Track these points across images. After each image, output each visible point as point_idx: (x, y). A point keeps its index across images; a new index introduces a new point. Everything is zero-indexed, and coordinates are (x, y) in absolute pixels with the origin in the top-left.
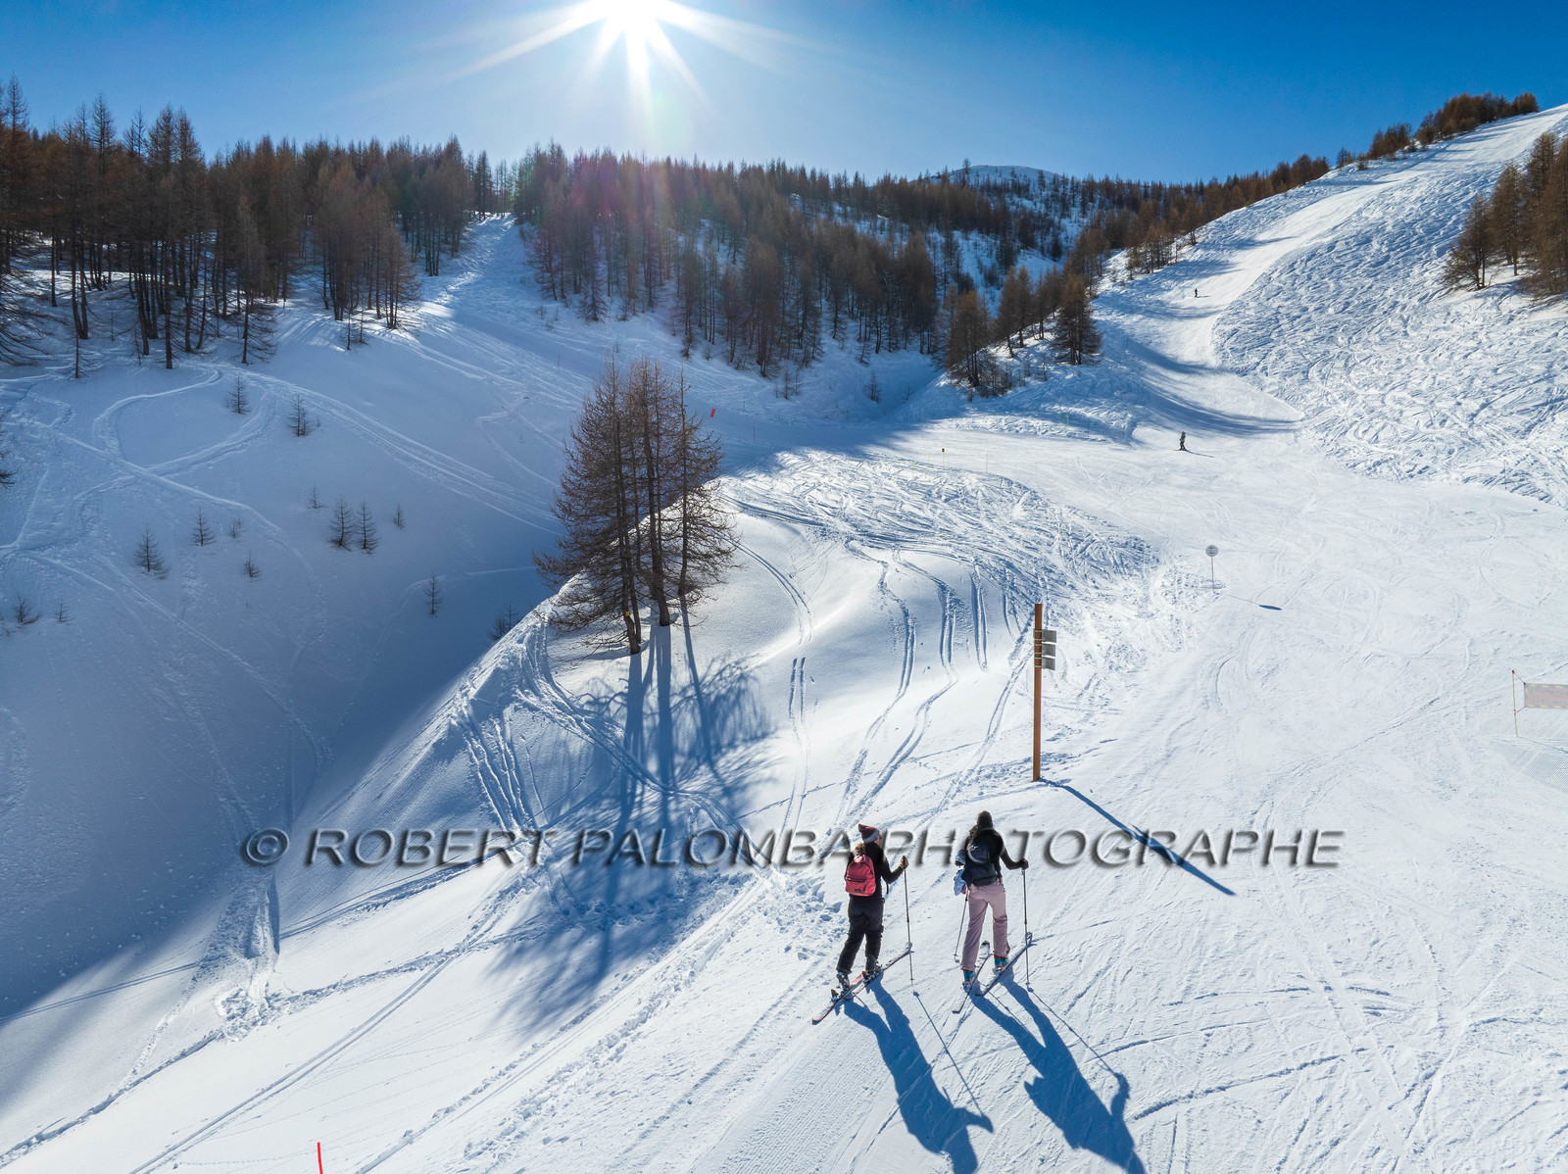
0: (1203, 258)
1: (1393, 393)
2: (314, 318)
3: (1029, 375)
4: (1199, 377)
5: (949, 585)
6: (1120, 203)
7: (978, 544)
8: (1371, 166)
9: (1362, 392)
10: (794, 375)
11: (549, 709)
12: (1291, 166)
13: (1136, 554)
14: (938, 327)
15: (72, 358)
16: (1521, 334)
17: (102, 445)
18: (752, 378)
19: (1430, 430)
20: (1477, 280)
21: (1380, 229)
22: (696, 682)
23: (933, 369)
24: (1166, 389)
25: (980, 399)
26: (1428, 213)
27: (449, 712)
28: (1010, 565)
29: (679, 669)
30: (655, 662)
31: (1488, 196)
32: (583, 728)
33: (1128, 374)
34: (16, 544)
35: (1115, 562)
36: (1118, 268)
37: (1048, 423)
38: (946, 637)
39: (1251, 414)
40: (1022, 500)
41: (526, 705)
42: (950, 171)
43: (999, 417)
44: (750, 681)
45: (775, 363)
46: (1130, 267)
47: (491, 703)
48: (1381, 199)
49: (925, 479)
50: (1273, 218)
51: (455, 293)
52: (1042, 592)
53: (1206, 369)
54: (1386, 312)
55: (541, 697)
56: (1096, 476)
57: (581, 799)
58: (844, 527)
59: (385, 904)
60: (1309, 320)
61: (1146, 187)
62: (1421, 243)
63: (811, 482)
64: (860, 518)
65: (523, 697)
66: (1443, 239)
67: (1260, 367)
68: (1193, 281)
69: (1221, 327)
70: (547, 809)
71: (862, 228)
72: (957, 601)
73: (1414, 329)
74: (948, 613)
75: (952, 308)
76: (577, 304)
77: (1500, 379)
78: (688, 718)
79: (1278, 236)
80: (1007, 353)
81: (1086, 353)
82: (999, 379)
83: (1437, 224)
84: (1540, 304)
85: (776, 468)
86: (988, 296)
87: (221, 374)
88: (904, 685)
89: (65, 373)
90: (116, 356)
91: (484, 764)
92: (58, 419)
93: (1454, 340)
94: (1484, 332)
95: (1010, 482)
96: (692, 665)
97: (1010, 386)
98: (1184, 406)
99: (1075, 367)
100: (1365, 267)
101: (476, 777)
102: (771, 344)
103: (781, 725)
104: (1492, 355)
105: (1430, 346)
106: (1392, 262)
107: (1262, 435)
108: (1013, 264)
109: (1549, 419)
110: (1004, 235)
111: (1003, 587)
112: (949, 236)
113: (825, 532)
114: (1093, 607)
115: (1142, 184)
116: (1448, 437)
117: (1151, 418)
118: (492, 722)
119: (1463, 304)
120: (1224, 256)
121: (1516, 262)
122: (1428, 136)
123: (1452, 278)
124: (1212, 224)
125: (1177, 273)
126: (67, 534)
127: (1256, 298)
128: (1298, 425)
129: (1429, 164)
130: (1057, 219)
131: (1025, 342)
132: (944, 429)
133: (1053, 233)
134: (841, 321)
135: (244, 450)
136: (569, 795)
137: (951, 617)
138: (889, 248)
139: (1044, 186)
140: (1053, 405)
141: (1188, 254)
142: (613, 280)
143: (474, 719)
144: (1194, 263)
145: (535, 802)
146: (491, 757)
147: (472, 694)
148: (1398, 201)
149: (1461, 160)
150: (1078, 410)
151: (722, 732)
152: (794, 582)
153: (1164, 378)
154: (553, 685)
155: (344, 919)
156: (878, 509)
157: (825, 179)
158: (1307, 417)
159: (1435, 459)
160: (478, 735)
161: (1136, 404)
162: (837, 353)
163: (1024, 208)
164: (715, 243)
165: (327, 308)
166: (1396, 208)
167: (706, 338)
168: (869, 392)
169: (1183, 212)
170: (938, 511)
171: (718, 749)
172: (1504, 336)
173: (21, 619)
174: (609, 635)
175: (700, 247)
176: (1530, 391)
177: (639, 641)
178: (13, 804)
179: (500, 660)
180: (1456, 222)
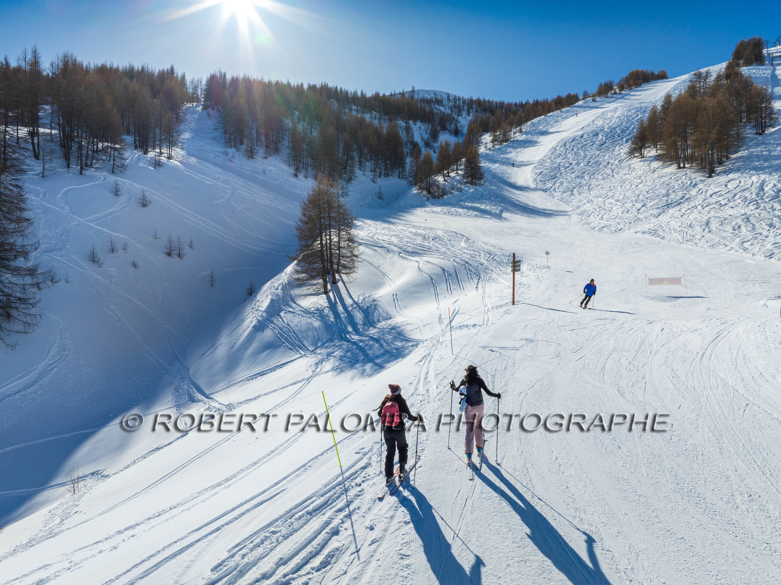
0: (526, 139)
1: (608, 200)
2: (136, 154)
3: (453, 189)
4: (527, 192)
5: (446, 269)
6: (485, 110)
7: (452, 255)
8: (598, 100)
9: (596, 200)
10: (345, 186)
11: (300, 313)
14: (406, 166)
15: (41, 169)
16: (658, 177)
17: (62, 208)
19: (623, 215)
20: (642, 154)
21: (602, 129)
22: (355, 303)
23: (408, 185)
25: (432, 200)
26: (622, 123)
27: (253, 316)
28: (467, 262)
29: (347, 299)
30: (336, 297)
31: (646, 117)
32: (316, 318)
33: (496, 190)
36: (487, 142)
37: (465, 210)
38: (448, 287)
39: (550, 208)
40: (463, 240)
41: (289, 311)
42: (405, 91)
44: (378, 302)
46: (493, 141)
47: (274, 310)
48: (602, 116)
49: (419, 231)
50: (556, 122)
52: (481, 272)
53: (529, 189)
54: (605, 166)
55: (294, 309)
56: (491, 232)
57: (325, 341)
58: (395, 249)
59: (256, 378)
60: (573, 168)
61: (496, 103)
62: (619, 136)
63: (373, 232)
64: (401, 245)
65: (287, 309)
66: (628, 135)
67: (552, 189)
68: (521, 149)
69: (535, 170)
70: (312, 344)
71: (367, 117)
72: (450, 274)
73: (617, 174)
74: (447, 278)
76: (242, 149)
77: (650, 195)
78: (358, 313)
79: (559, 130)
80: (443, 179)
81: (478, 180)
82: (440, 191)
83: (626, 129)
84: (665, 165)
87: (105, 178)
88: (437, 302)
89: (37, 175)
90: (55, 168)
91: (279, 332)
92: (41, 196)
93: (632, 179)
94: (644, 176)
95: (457, 233)
96: (351, 297)
97: (445, 194)
99: (474, 186)
100: (596, 146)
101: (277, 336)
102: (334, 172)
103: (395, 315)
104: (647, 186)
105: (623, 181)
106: (607, 144)
107: (556, 217)
108: (438, 138)
109: (667, 211)
110: (432, 123)
111: (466, 270)
112: (407, 123)
113: (388, 251)
115: (494, 101)
116: (630, 217)
117: (508, 209)
118: (277, 318)
119: (636, 164)
120: (535, 138)
121: (657, 147)
122: (622, 88)
123: (631, 153)
124: (529, 123)
125: (514, 145)
126: (58, 246)
127: (550, 158)
128: (570, 213)
129: (622, 100)
130: (456, 117)
131: (450, 174)
132: (419, 212)
133: (454, 123)
134: (363, 162)
135: (121, 213)
136: (319, 340)
137: (449, 280)
138: (381, 128)
139: (450, 101)
140: (465, 203)
141: (519, 137)
142: (258, 139)
143: (268, 317)
144: (522, 141)
145: (305, 343)
146: (281, 329)
147: (263, 309)
148: (609, 117)
149: (635, 99)
150: (477, 205)
151: (373, 318)
152: (381, 268)
153: (512, 192)
154: (297, 304)
155: (239, 384)
156: (407, 242)
157: (347, 93)
158: (574, 210)
159: (625, 225)
160: (272, 322)
161: (501, 203)
162: (362, 177)
163: (441, 111)
164: (301, 123)
165: (136, 148)
166: (609, 120)
167: (304, 168)
168: (378, 195)
169: (515, 116)
170: (431, 244)
171: (374, 323)
172: (651, 178)
173: (52, 281)
174: (316, 287)
175: (297, 125)
176: (660, 200)
177: (327, 289)
178: (68, 355)
179: (270, 296)
180: (633, 128)
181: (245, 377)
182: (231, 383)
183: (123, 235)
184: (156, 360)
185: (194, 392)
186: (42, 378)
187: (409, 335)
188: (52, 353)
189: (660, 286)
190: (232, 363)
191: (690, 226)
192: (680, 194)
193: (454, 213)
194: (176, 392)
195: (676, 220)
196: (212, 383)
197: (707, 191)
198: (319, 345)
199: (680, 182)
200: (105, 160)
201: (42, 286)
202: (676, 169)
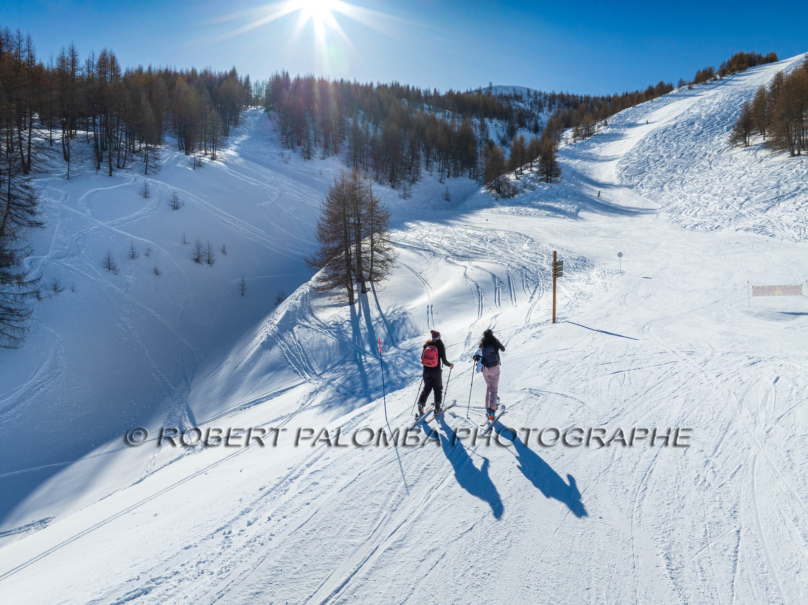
0: (611, 132)
1: (704, 195)
2: (176, 154)
3: (526, 188)
4: (610, 189)
5: (496, 275)
6: (568, 105)
7: (508, 259)
8: (695, 87)
9: (689, 195)
10: (408, 187)
11: (315, 327)
12: (655, 87)
13: (583, 263)
14: (479, 165)
15: (66, 170)
16: (766, 167)
17: (83, 211)
18: (388, 188)
19: (721, 210)
20: (746, 142)
21: (699, 118)
22: (382, 316)
23: (477, 185)
25: (502, 199)
26: (722, 110)
27: (266, 330)
28: (524, 267)
29: (374, 311)
30: (362, 308)
31: (751, 102)
32: (332, 335)
33: (574, 188)
34: (49, 256)
35: (573, 266)
36: (568, 137)
37: (536, 210)
38: (497, 297)
39: (635, 206)
40: (527, 242)
41: (304, 326)
42: (482, 88)
43: (512, 207)
44: (408, 315)
45: (398, 181)
46: (574, 137)
47: (287, 324)
48: (699, 103)
49: (478, 233)
50: (646, 113)
51: (238, 145)
53: (613, 185)
54: (701, 158)
55: (310, 322)
56: (561, 232)
57: (336, 362)
58: (444, 252)
59: (249, 407)
60: (664, 162)
61: (581, 97)
62: (718, 125)
63: (424, 234)
64: (451, 248)
65: (302, 323)
66: (729, 123)
67: (640, 184)
68: (606, 143)
69: (620, 165)
70: (320, 367)
71: (439, 116)
72: (501, 282)
73: (715, 166)
74: (497, 286)
75: (485, 156)
76: (299, 150)
77: (755, 187)
78: (382, 329)
80: (515, 177)
81: (554, 177)
82: (511, 189)
83: (727, 116)
84: (775, 153)
85: (406, 229)
86: (503, 150)
87: (136, 180)
88: (480, 315)
89: (62, 177)
90: (84, 170)
91: (287, 350)
92: (62, 199)
93: (734, 171)
94: (748, 167)
95: (520, 235)
96: (379, 309)
97: (516, 193)
98: (602, 202)
99: (549, 184)
100: (691, 136)
101: (284, 355)
102: (397, 172)
103: (424, 331)
104: (752, 177)
105: (722, 174)
106: (704, 134)
107: (641, 215)
108: (515, 135)
109: (777, 205)
110: (510, 120)
111: (522, 276)
112: (482, 121)
113: (435, 254)
114: (564, 284)
115: (579, 96)
116: (730, 213)
117: (586, 207)
118: (288, 333)
119: (739, 154)
120: (621, 131)
121: (764, 134)
122: (723, 73)
123: (733, 141)
124: (615, 115)
125: (598, 139)
126: (71, 252)
127: (637, 152)
128: (658, 211)
129: (723, 86)
130: (536, 113)
131: (523, 172)
132: (485, 213)
133: (535, 120)
134: (430, 162)
135: (149, 216)
136: (330, 361)
137: (499, 288)
138: (453, 126)
139: (530, 96)
140: (538, 202)
141: (604, 130)
142: (317, 139)
143: (279, 332)
144: (607, 135)
145: (314, 365)
146: (290, 347)
147: (276, 322)
148: (708, 104)
149: (739, 84)
150: (551, 204)
151: (398, 334)
152: (422, 275)
153: (593, 190)
154: (315, 318)
155: (230, 415)
156: (459, 245)
157: (419, 92)
158: (663, 207)
159: (723, 222)
160: (282, 338)
161: (579, 201)
162: (429, 177)
163: (520, 107)
164: (366, 122)
165: (180, 150)
166: (707, 107)
167: (364, 169)
168: (445, 197)
169: (601, 110)
170: (488, 246)
171: (398, 341)
172: (758, 168)
173: (55, 289)
174: (340, 296)
175: (360, 124)
176: (769, 193)
177: (353, 299)
178: (60, 373)
179: (288, 307)
180: (736, 115)
181: (239, 405)
182: (224, 412)
183: (148, 239)
184: (162, 379)
185: (186, 420)
186: (24, 400)
188: (41, 371)
189: (771, 297)
192: (795, 185)
193: (524, 213)
194: (169, 419)
195: (789, 214)
196: (204, 412)
198: (328, 368)
199: (794, 171)
200: (139, 161)
201: (42, 295)
202: (789, 157)
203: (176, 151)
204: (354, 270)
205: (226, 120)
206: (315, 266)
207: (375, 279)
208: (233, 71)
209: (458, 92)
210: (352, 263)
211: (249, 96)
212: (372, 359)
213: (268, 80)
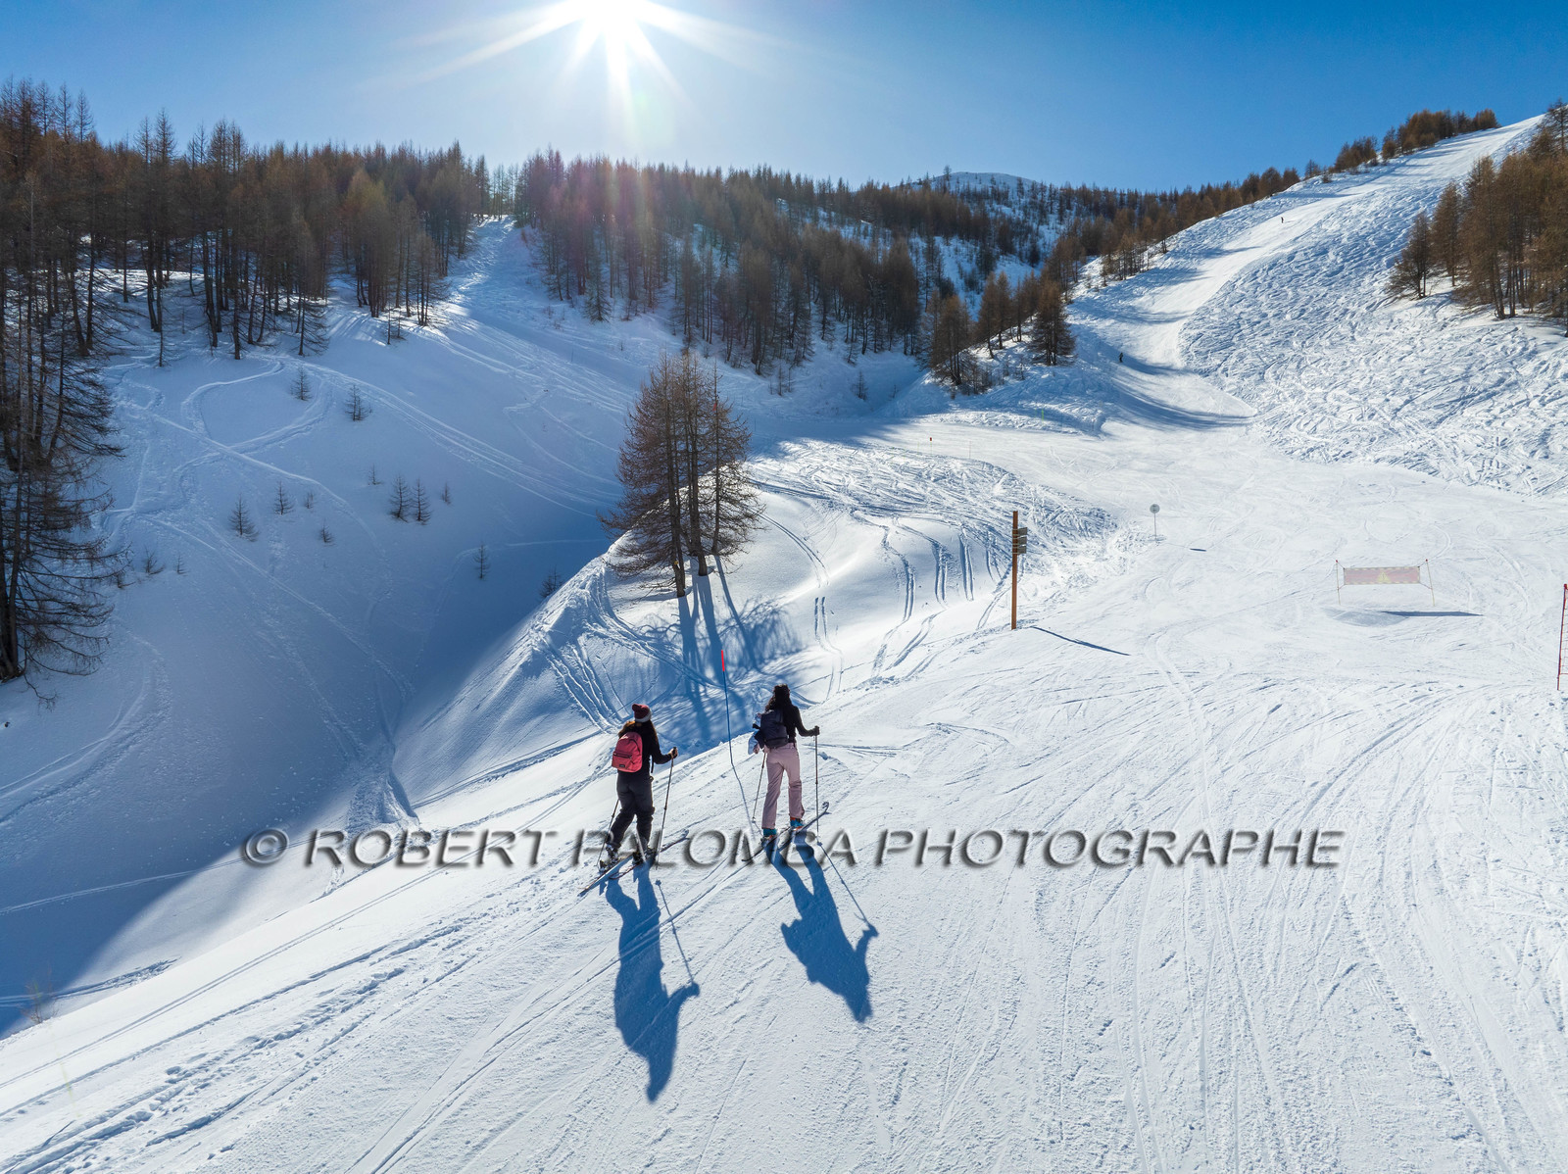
0: (1173, 266)
1: (1335, 391)
2: (355, 315)
3: (1008, 375)
4: (1166, 378)
5: (941, 542)
6: (1096, 210)
7: (965, 513)
8: (1335, 179)
9: (1309, 391)
10: (787, 373)
11: (617, 637)
12: (1260, 177)
13: (1098, 521)
14: (922, 329)
15: (156, 349)
16: (1450, 339)
17: (191, 425)
18: (748, 375)
19: (1360, 422)
20: (1419, 290)
21: (1336, 242)
22: (736, 616)
23: (918, 368)
24: (1135, 388)
25: (962, 397)
26: (1381, 227)
27: (528, 642)
28: (991, 529)
29: (720, 607)
30: (700, 602)
31: (1433, 211)
32: (647, 650)
33: (1099, 374)
34: (133, 508)
35: (1080, 527)
36: (1093, 274)
37: (1026, 417)
38: (940, 582)
39: (1210, 411)
40: (1002, 481)
41: (596, 634)
42: (931, 177)
43: (980, 413)
44: (781, 615)
45: (769, 362)
46: (1104, 274)
47: (568, 631)
48: (1340, 212)
49: (913, 463)
50: (1240, 229)
51: (466, 293)
53: (1173, 370)
54: (1336, 319)
55: (608, 628)
56: (1067, 462)
57: (654, 698)
58: (848, 501)
59: (503, 776)
60: (1268, 325)
61: (1122, 195)
62: (1372, 254)
63: (814, 465)
64: (862, 493)
65: (593, 629)
66: (1393, 251)
67: (1221, 368)
68: (1163, 287)
69: (1187, 331)
71: (847, 233)
72: (948, 555)
73: (1361, 334)
74: (940, 564)
75: (935, 311)
76: (582, 303)
77: (1425, 379)
78: (734, 640)
79: (1244, 246)
80: (988, 354)
81: (1061, 355)
82: (980, 378)
83: (1389, 237)
84: (1470, 313)
85: (781, 455)
86: (968, 300)
87: (283, 365)
88: (908, 614)
89: (149, 362)
90: (189, 348)
91: (568, 677)
92: (151, 402)
93: (1393, 344)
94: (1419, 337)
95: (991, 467)
96: (730, 604)
97: (990, 385)
98: (1150, 403)
99: (1051, 367)
100: (1321, 277)
101: (563, 686)
102: (765, 343)
103: (809, 643)
104: (1422, 358)
105: (1372, 350)
106: (1345, 272)
107: (1218, 429)
108: (992, 270)
109: (1459, 412)
110: (984, 241)
111: (986, 545)
112: (930, 242)
113: (832, 504)
114: (1060, 560)
115: (1119, 192)
116: (1373, 428)
117: (1119, 413)
118: (569, 647)
119: (1405, 312)
120: (1192, 265)
121: (1454, 275)
122: (1390, 151)
123: (1396, 288)
124: (1182, 233)
125: (1148, 280)
126: (172, 500)
127: (1220, 305)
128: (1251, 420)
129: (1389, 178)
130: (1035, 226)
131: (1004, 344)
132: (930, 424)
133: (1031, 239)
134: (829, 323)
135: (309, 433)
137: (943, 567)
138: (874, 253)
139: (1023, 193)
140: (1030, 402)
141: (1160, 262)
142: (616, 282)
143: (553, 646)
144: (1165, 271)
145: (616, 703)
146: (573, 672)
147: (547, 628)
148: (1354, 214)
149: (1417, 175)
150: (1053, 407)
151: (763, 649)
152: (808, 543)
153: (1133, 379)
154: (617, 620)
155: (470, 789)
156: (876, 486)
157: (810, 185)
158: (1260, 413)
159: (1358, 446)
160: (559, 656)
161: (1106, 401)
162: (826, 353)
163: (1003, 215)
164: (708, 247)
165: (360, 306)
166: (1352, 221)
167: (703, 338)
168: (857, 390)
169: (1156, 221)
170: (929, 489)
171: (762, 660)
172: (1436, 341)
173: (148, 569)
174: (660, 581)
175: (695, 251)
176: (1448, 389)
177: (684, 587)
178: (162, 718)
179: (567, 602)
180: (1403, 236)
181: (486, 773)
182: (458, 785)
183: (308, 477)
184: (341, 729)
185: (390, 800)
186: (103, 765)
187: (806, 692)
188: (130, 714)
190: (469, 744)
191: (1503, 445)
192: (1496, 374)
193: (1001, 424)
194: (360, 799)
195: (1473, 431)
196: (423, 784)
197: (1558, 365)
199: (1498, 348)
200: (287, 329)
201: (126, 580)
202: (1494, 320)
203: (353, 308)
204: (685, 535)
205: (443, 245)
206: (616, 528)
207: (723, 551)
208: (455, 150)
209: (884, 187)
210: (682, 522)
211: (484, 194)
212: (717, 691)
213: (521, 167)
